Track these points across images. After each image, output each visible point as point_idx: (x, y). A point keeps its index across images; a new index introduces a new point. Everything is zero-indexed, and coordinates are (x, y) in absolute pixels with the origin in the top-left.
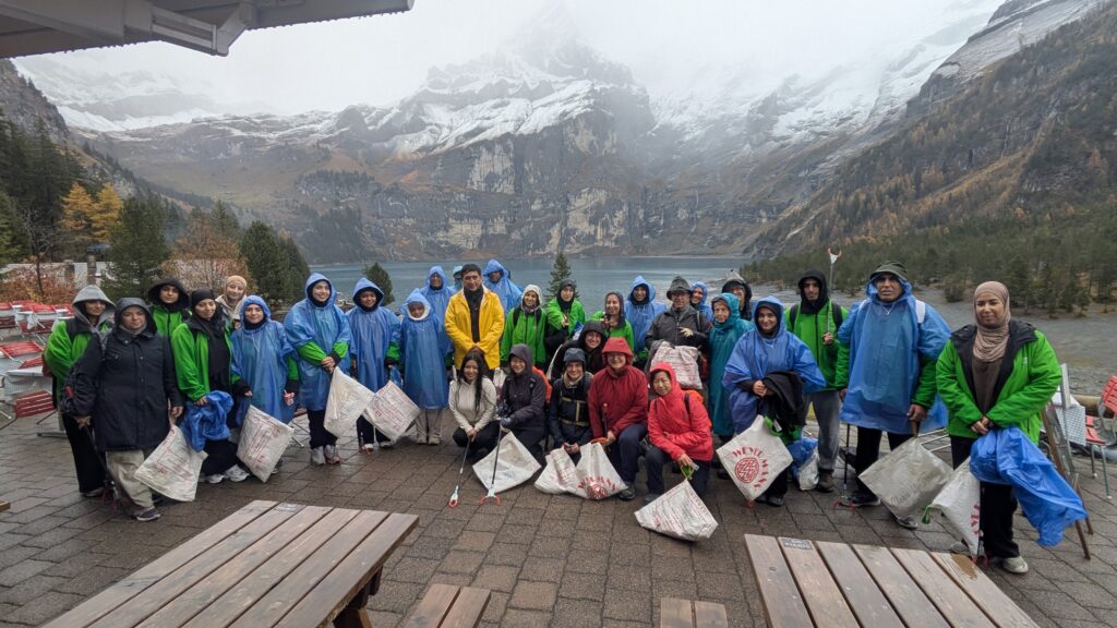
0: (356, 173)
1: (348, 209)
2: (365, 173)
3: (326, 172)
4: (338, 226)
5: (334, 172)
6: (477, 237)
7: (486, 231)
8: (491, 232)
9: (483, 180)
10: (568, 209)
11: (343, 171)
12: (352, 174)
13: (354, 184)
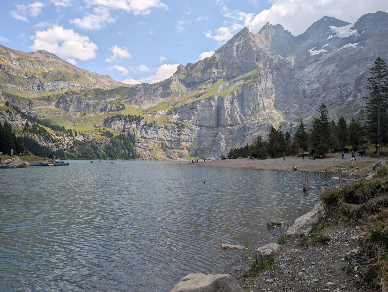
0: (135, 116)
1: (129, 134)
2: (140, 116)
4: (122, 142)
5: (125, 116)
6: (194, 149)
7: (199, 146)
8: (202, 147)
9: (199, 120)
10: (245, 135)
11: (129, 115)
12: (133, 117)
13: (134, 121)
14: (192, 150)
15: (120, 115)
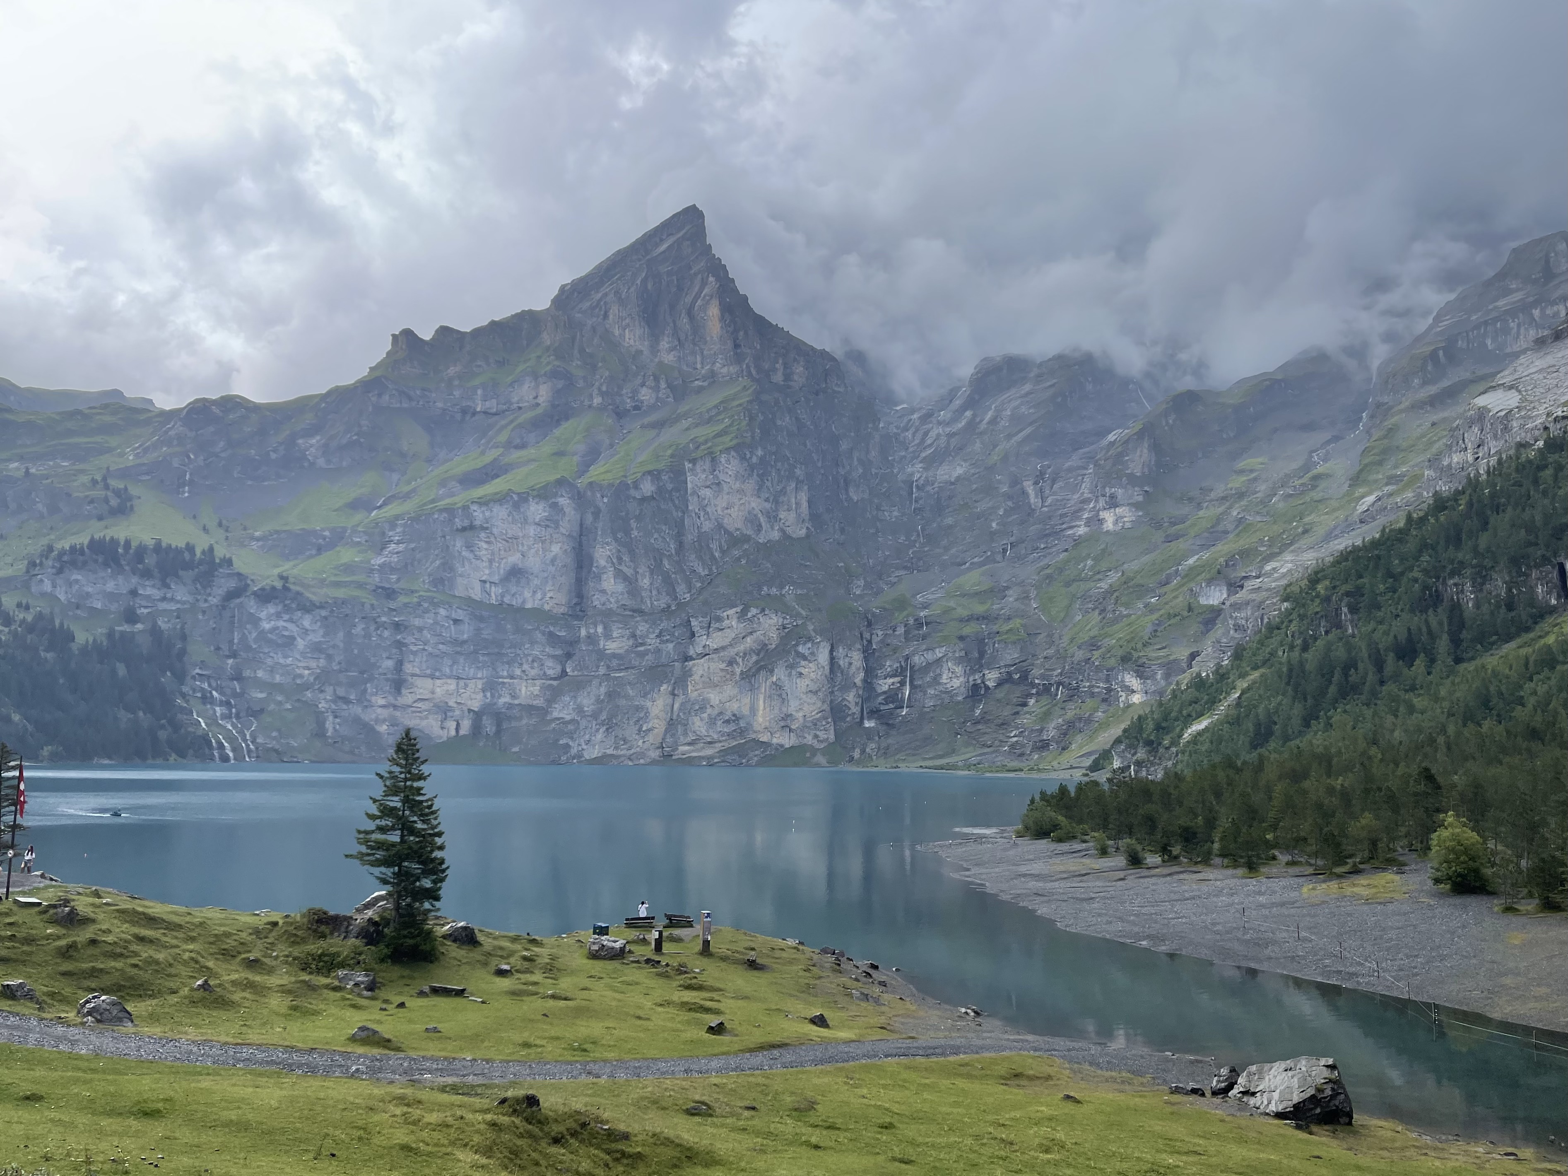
0: (190, 548)
1: (155, 632)
2: (211, 549)
3: (114, 542)
4: (122, 670)
5: (134, 544)
6: (470, 711)
7: (492, 696)
8: (505, 699)
9: (496, 579)
10: (691, 652)
11: (159, 543)
12: (178, 551)
13: (181, 573)
14: (457, 713)
15: (112, 538)
